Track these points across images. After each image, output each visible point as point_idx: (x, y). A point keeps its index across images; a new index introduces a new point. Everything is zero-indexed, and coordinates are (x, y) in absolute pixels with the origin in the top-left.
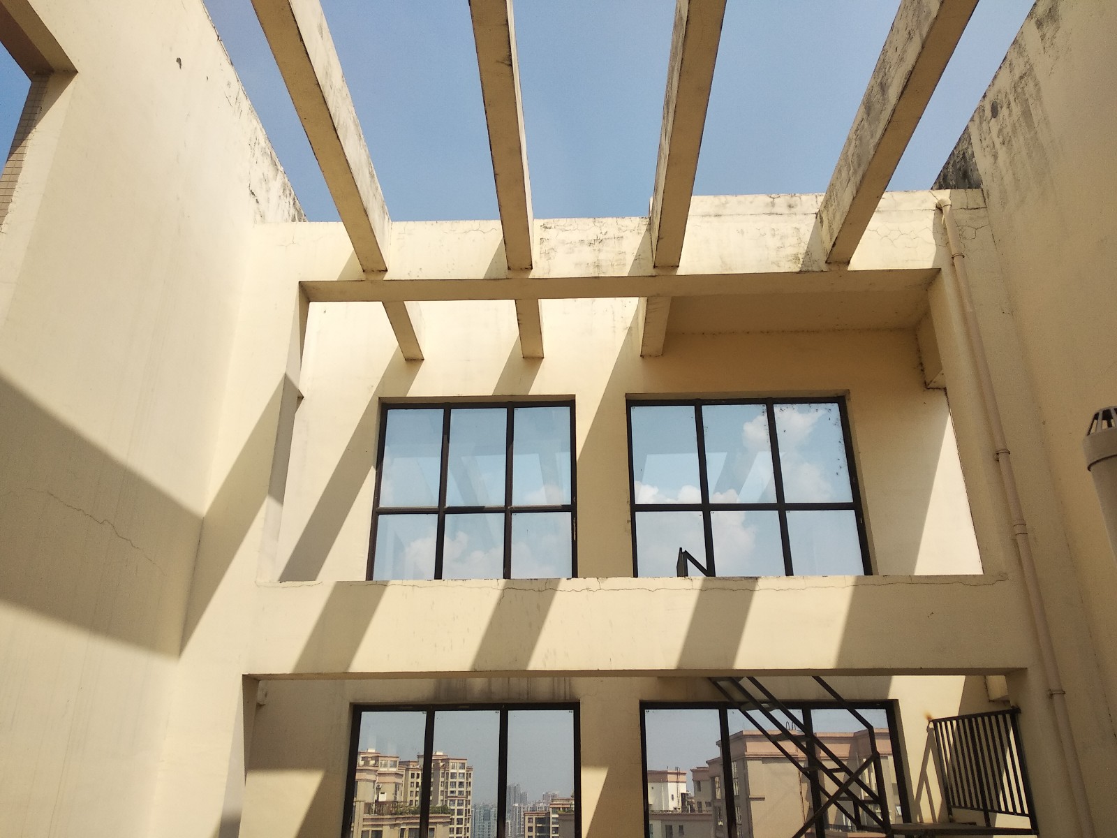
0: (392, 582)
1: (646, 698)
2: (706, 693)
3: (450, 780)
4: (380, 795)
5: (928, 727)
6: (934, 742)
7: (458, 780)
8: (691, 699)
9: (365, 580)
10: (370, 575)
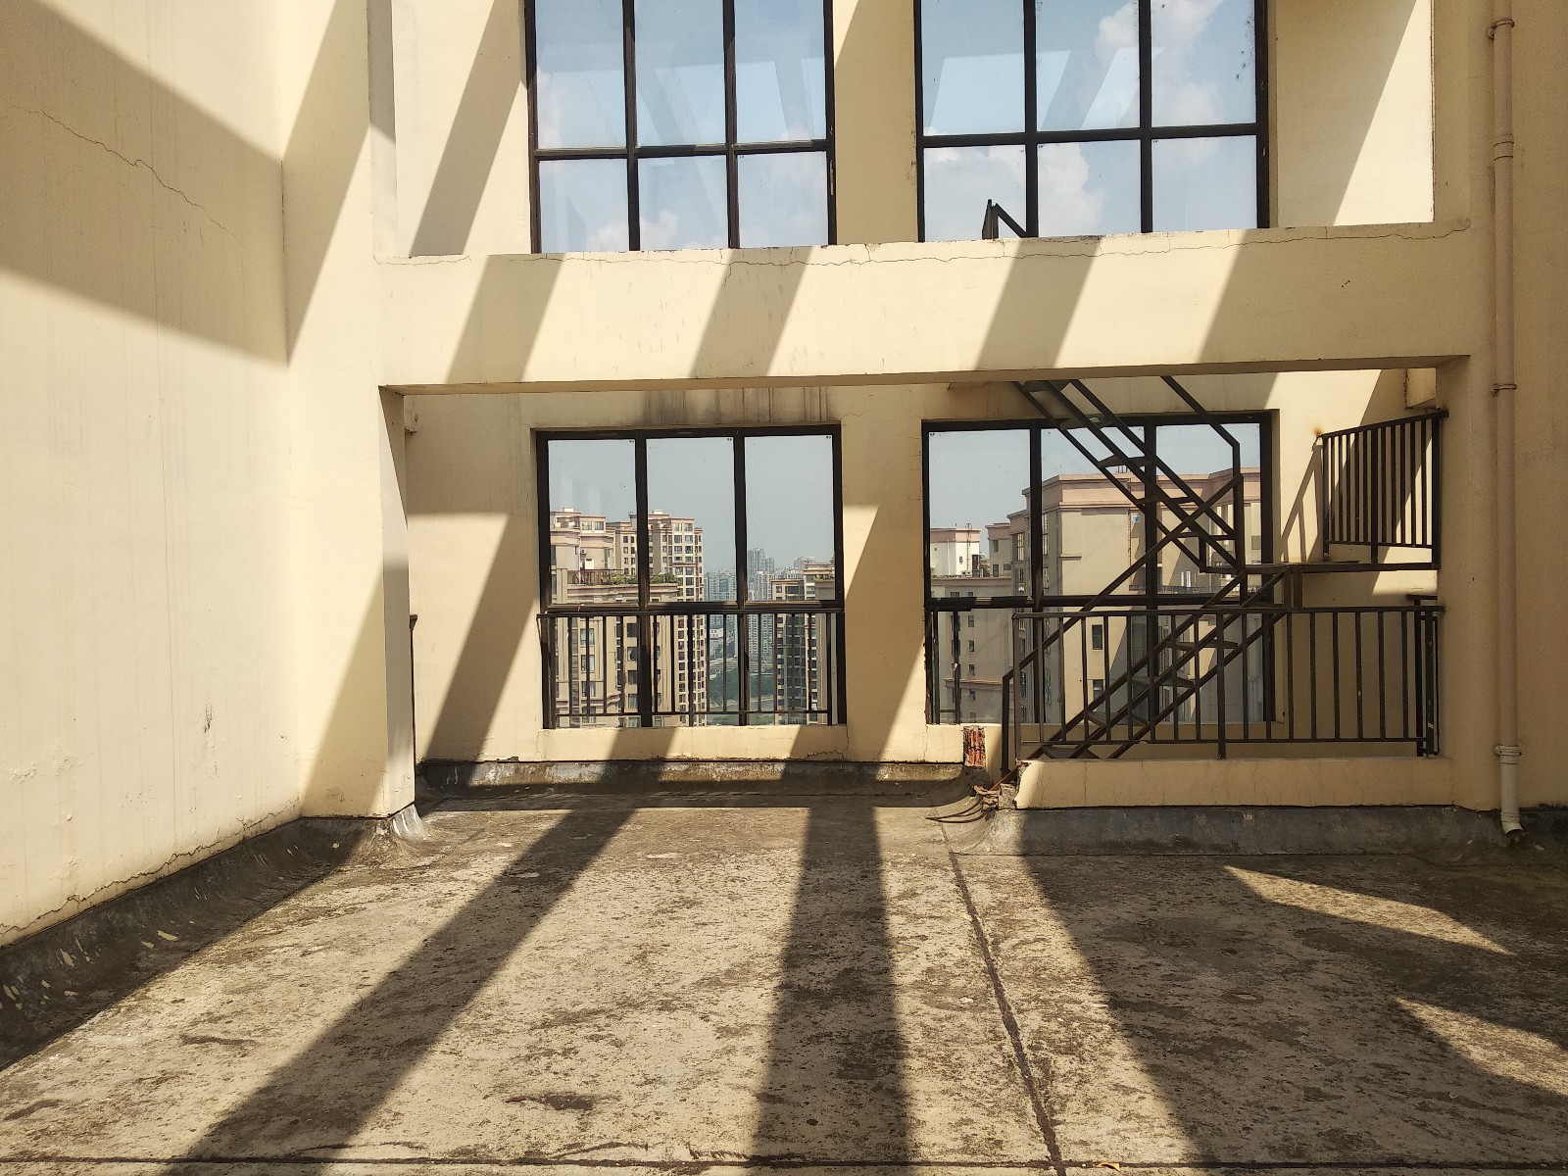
0: (569, 255)
1: (931, 416)
2: (1012, 406)
3: (674, 544)
4: (586, 562)
5: (1315, 444)
6: (1319, 465)
7: (684, 544)
8: (992, 416)
9: (530, 252)
10: (536, 247)
